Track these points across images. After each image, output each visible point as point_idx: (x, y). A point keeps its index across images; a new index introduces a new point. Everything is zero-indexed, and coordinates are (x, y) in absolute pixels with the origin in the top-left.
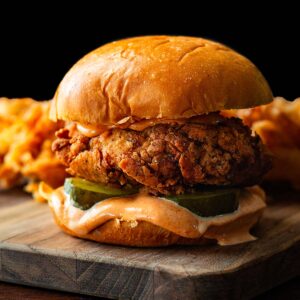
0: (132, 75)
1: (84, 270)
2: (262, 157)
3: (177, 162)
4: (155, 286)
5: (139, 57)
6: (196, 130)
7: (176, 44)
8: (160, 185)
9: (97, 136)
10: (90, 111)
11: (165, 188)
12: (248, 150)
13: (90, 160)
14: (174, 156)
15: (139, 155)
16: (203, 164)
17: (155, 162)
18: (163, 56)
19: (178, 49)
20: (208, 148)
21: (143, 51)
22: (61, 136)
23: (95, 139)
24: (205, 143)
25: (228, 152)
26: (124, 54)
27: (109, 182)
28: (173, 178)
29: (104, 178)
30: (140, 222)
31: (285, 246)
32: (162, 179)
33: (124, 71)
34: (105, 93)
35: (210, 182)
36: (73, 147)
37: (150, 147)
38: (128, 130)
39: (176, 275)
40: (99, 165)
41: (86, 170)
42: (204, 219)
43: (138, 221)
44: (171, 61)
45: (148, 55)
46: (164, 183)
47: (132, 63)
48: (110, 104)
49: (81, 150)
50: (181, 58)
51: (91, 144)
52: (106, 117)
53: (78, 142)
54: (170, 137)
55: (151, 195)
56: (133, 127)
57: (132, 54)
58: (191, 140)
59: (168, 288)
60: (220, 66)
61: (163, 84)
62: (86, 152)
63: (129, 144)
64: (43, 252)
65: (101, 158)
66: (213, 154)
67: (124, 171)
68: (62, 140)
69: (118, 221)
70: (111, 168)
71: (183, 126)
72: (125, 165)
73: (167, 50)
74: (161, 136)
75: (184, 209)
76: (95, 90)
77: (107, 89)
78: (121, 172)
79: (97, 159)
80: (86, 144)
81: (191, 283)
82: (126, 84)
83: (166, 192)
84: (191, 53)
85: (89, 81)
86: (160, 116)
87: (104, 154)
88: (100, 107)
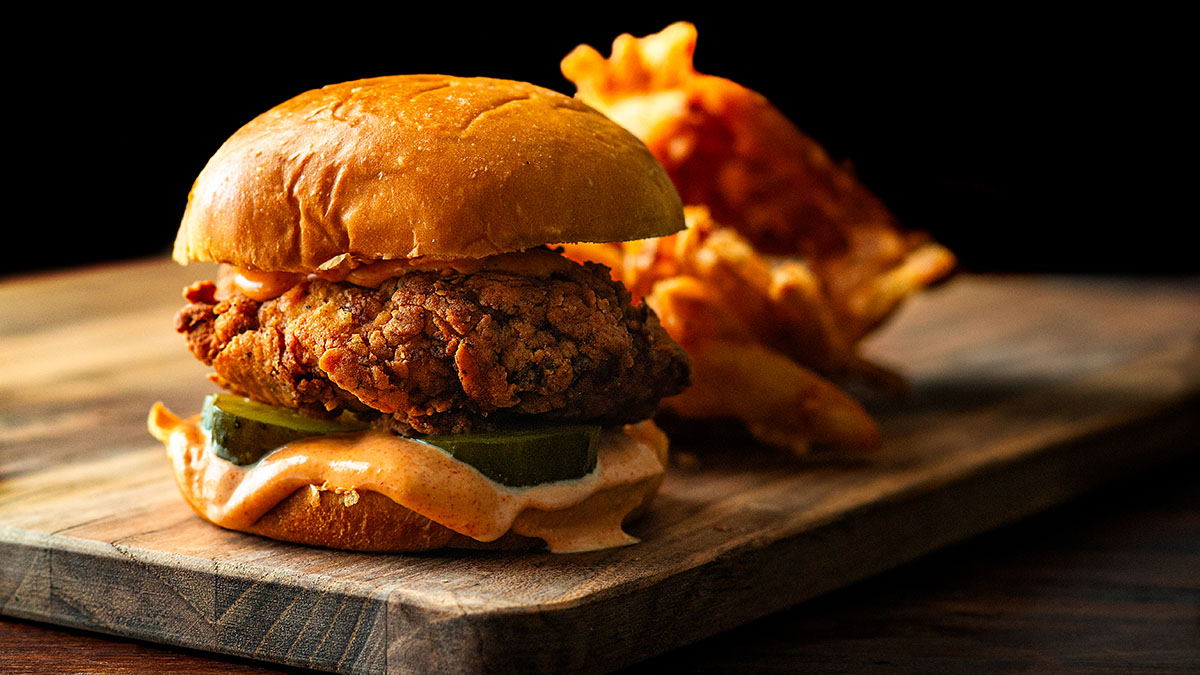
0: (354, 158)
1: (232, 600)
2: (654, 354)
3: (451, 359)
4: (388, 638)
5: (371, 118)
6: (498, 286)
7: (460, 91)
8: (412, 412)
9: (274, 296)
10: (257, 239)
11: (425, 419)
12: (616, 335)
13: (255, 351)
14: (444, 344)
15: (366, 341)
16: (511, 364)
17: (400, 358)
18: (427, 116)
19: (463, 101)
20: (524, 329)
21: (382, 105)
22: (194, 297)
23: (271, 305)
24: (518, 316)
25: (570, 337)
26: (339, 113)
27: (301, 404)
28: (443, 397)
29: (290, 396)
30: (365, 493)
31: (700, 559)
32: (418, 397)
33: (337, 151)
34: (292, 200)
35: (529, 409)
36: (221, 323)
37: (391, 323)
38: (344, 285)
39: (436, 613)
40: (275, 363)
41: (249, 375)
42: (513, 492)
43: (357, 490)
44: (443, 128)
45: (394, 114)
46: (422, 407)
47: (355, 131)
48: (303, 223)
49: (237, 329)
50: (468, 122)
51: (261, 316)
52: (293, 254)
53: (233, 311)
54: (437, 303)
55: (395, 434)
56: (356, 278)
57: (356, 113)
58: (485, 310)
59: (418, 642)
60: (557, 143)
61: (423, 179)
62: (248, 333)
63: (343, 317)
64: (142, 558)
65: (282, 347)
66: (533, 342)
67: (331, 377)
68: (196, 307)
69: (314, 490)
70: (303, 371)
71: (467, 277)
72: (333, 362)
73: (436, 105)
74: (417, 299)
75: (467, 467)
76: (270, 192)
77: (296, 189)
78: (325, 379)
79: (273, 351)
80: (250, 316)
81: (468, 631)
82: (339, 178)
83: (428, 429)
84: (492, 112)
85: (259, 170)
86: (414, 253)
87: (288, 340)
88: (281, 230)
